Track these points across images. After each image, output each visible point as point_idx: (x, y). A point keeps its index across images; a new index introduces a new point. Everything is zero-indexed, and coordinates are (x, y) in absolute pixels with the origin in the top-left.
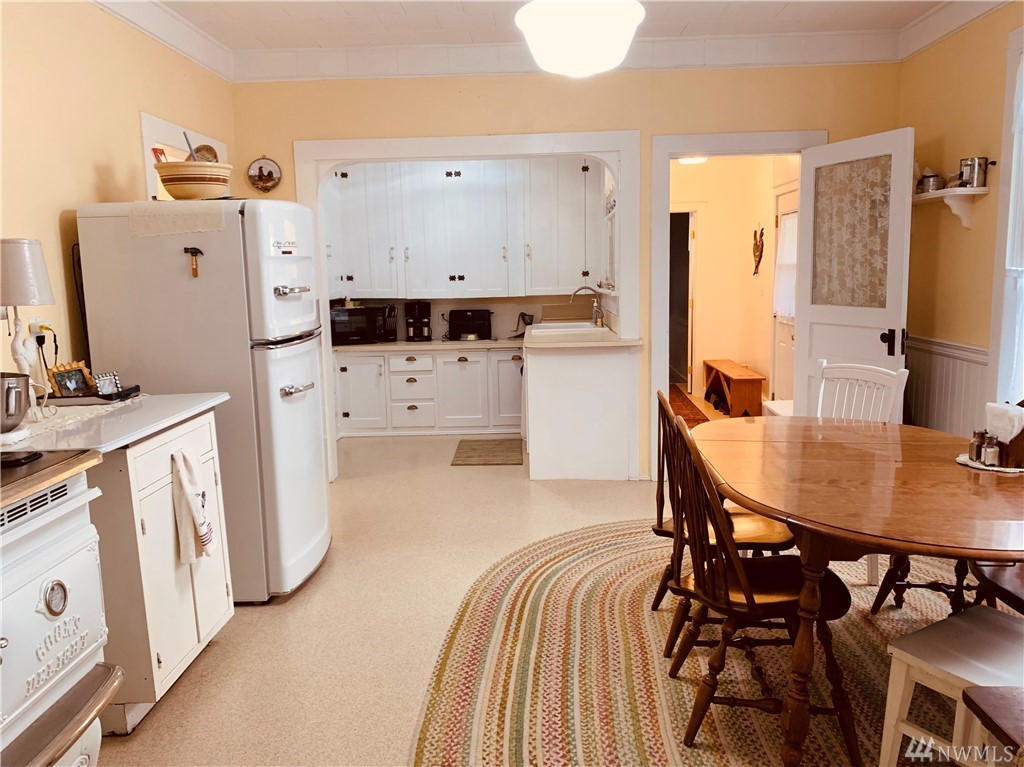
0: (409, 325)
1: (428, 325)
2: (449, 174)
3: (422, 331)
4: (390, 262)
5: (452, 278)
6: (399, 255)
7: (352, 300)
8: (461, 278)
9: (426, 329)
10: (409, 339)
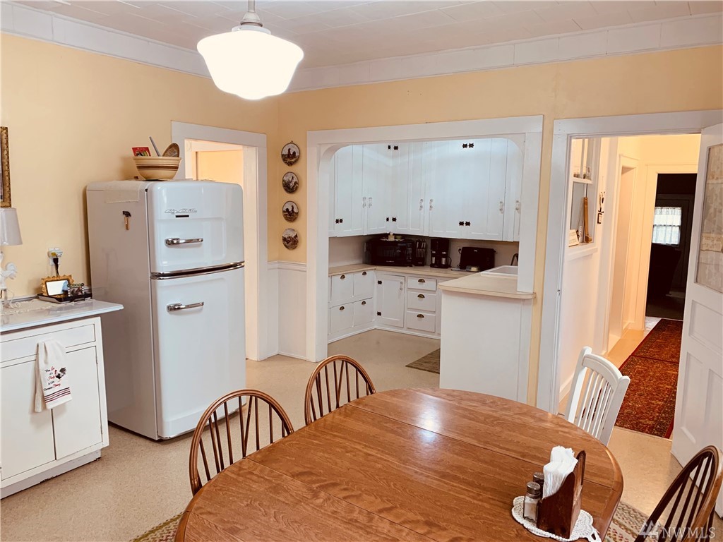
0: (433, 255)
1: (446, 256)
2: (465, 146)
3: (441, 261)
4: (420, 210)
5: (461, 224)
6: (426, 204)
7: (394, 234)
8: (468, 224)
9: (444, 260)
10: (432, 266)
